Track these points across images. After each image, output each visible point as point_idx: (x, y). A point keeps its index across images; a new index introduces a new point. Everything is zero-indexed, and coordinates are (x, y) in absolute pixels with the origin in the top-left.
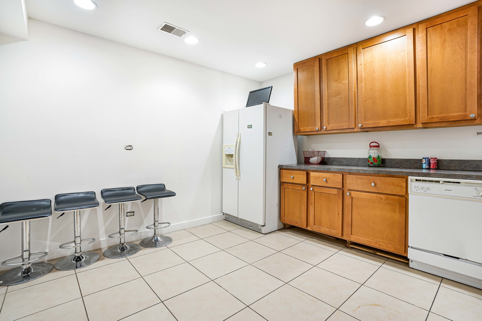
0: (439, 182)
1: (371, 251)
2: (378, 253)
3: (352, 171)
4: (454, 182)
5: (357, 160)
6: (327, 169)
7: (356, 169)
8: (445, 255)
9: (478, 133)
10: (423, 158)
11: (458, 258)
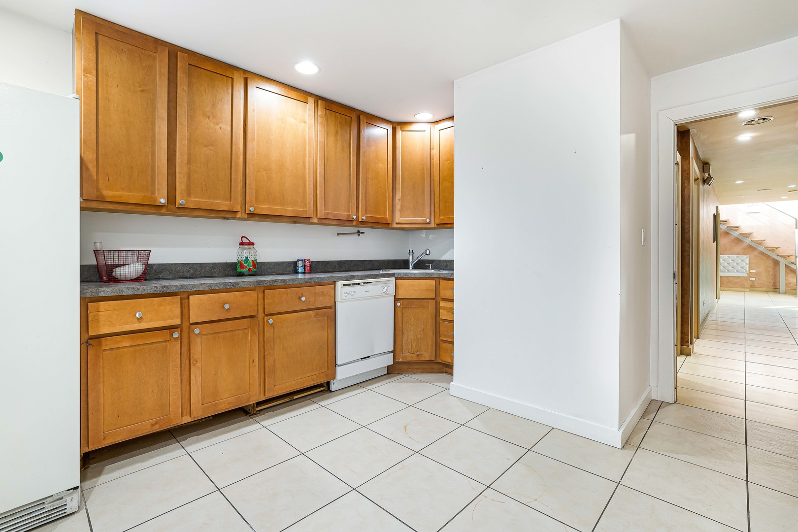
0: (359, 284)
1: (287, 400)
2: (295, 397)
3: (275, 284)
4: (368, 283)
5: (211, 266)
6: (233, 285)
7: (282, 280)
8: (362, 359)
9: (338, 234)
10: (299, 260)
11: (369, 357)
